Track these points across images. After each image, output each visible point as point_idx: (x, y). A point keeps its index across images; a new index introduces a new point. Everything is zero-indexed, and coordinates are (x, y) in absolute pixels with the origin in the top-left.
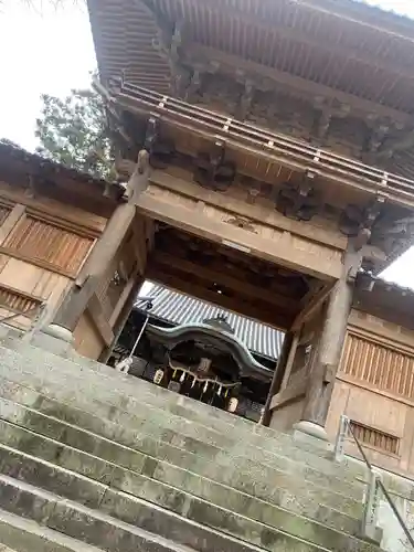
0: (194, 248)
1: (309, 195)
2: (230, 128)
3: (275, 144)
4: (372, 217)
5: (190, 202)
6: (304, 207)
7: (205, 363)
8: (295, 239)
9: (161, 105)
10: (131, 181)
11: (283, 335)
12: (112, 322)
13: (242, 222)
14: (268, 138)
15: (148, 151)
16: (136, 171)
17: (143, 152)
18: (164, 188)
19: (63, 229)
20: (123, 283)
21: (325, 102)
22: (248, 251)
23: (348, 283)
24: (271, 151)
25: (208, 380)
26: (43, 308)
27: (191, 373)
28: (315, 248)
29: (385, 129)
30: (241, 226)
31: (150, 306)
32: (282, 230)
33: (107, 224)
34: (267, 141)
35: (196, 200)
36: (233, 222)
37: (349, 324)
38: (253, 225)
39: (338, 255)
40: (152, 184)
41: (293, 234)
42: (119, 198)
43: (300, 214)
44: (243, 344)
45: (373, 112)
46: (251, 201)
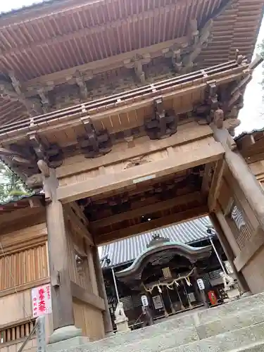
0: (113, 204)
1: (166, 115)
2: (87, 109)
3: (122, 99)
4: (215, 101)
5: (93, 172)
6: (168, 126)
7: (167, 272)
8: (178, 148)
9: (32, 125)
10: (45, 187)
11: (207, 217)
12: (96, 292)
13: (136, 161)
14: (115, 99)
15: (42, 159)
16: (44, 177)
17: (40, 162)
18: (70, 176)
19: (18, 252)
20: (84, 259)
21: (132, 61)
22: (154, 176)
23: (234, 150)
24: (123, 105)
25: (175, 281)
26: (39, 325)
27: (162, 284)
28: (195, 145)
29: (178, 52)
30: (137, 164)
31: (108, 261)
32: (165, 149)
33: (47, 226)
34: (116, 101)
35: (97, 169)
36: (130, 166)
37: (256, 176)
38: (144, 159)
39: (212, 139)
40: (61, 178)
41: (174, 146)
42: (44, 202)
43: (169, 131)
44: (179, 243)
45: (163, 48)
46: (131, 145)
